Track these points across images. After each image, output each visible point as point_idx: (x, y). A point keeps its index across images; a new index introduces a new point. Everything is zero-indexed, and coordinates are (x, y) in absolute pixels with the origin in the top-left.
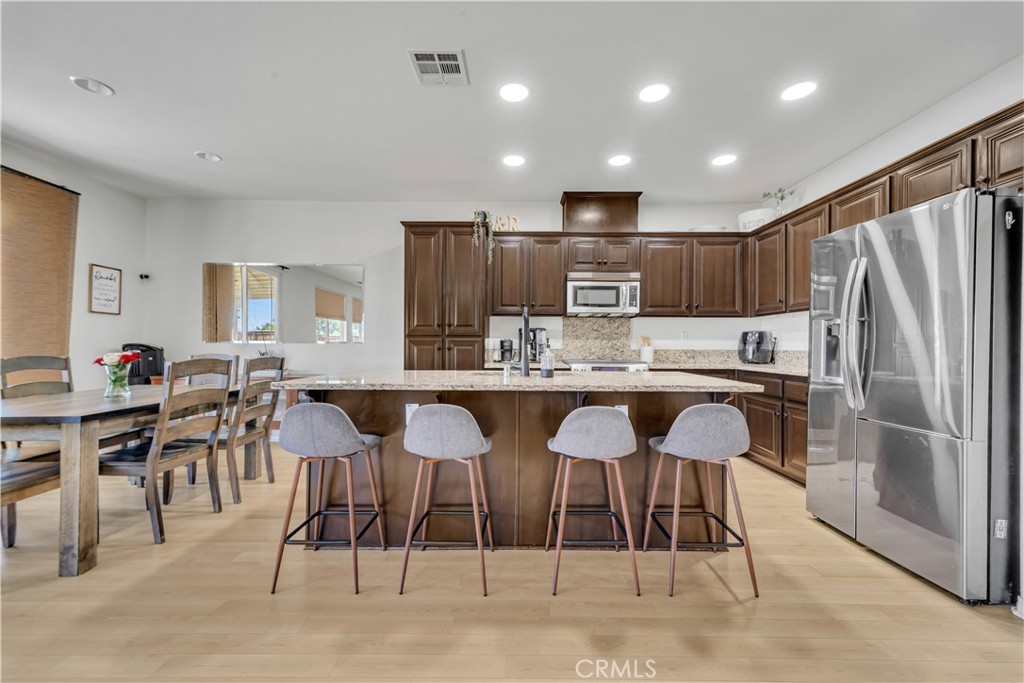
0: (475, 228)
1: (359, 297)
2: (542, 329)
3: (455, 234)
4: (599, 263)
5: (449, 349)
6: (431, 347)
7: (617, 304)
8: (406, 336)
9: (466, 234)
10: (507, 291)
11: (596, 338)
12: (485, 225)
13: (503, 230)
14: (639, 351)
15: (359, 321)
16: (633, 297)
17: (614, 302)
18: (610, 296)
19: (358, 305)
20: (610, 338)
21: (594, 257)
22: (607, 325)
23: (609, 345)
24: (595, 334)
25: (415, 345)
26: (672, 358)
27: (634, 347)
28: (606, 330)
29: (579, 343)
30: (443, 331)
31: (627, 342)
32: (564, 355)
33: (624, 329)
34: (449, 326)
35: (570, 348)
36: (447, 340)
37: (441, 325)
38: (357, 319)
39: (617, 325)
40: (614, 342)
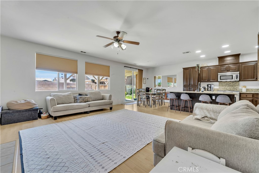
0: (196, 68)
1: (175, 78)
2: (212, 84)
3: (192, 69)
4: (227, 70)
5: (191, 88)
6: (188, 88)
7: (232, 79)
8: (183, 86)
9: (194, 69)
10: (204, 78)
11: (228, 86)
12: (198, 67)
13: (203, 66)
15: (176, 83)
16: (237, 77)
18: (230, 77)
19: (175, 79)
20: (232, 86)
21: (226, 69)
22: (232, 83)
23: (232, 88)
24: (228, 85)
25: (185, 87)
26: (254, 91)
27: (240, 88)
29: (223, 87)
30: (190, 85)
31: (238, 87)
32: (219, 90)
33: (237, 84)
34: (191, 84)
35: (221, 88)
36: (191, 87)
37: (190, 84)
38: (175, 82)
39: (235, 83)
40: (234, 87)
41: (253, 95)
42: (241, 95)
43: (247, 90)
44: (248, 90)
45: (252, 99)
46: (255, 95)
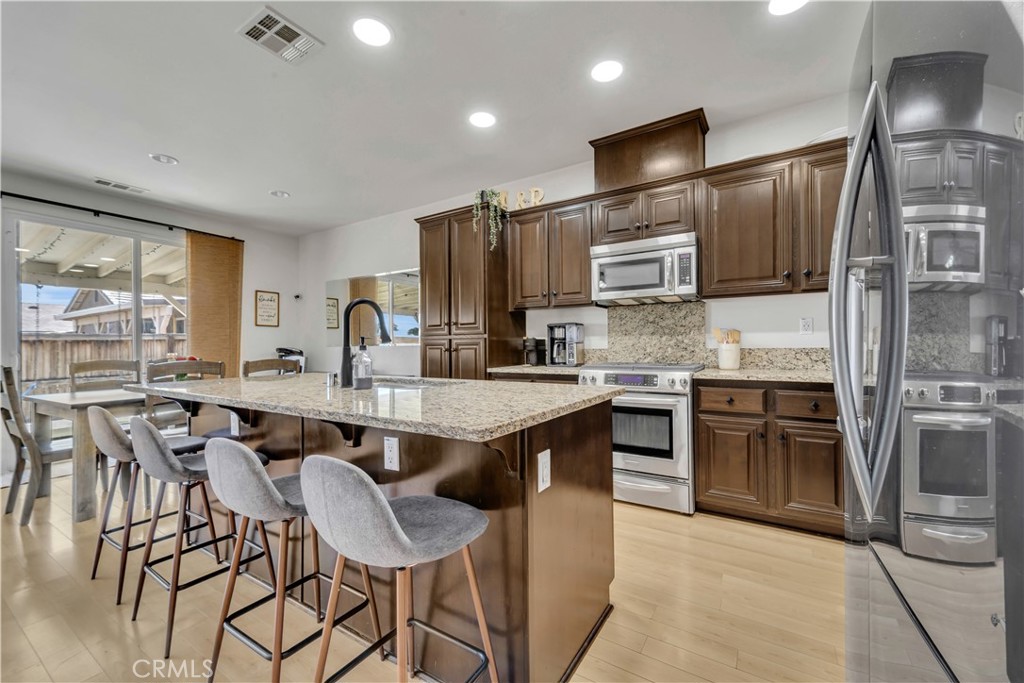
0: (474, 212)
2: (572, 324)
3: (459, 222)
4: (638, 227)
5: (454, 347)
7: (661, 284)
11: (653, 334)
14: (716, 350)
16: (684, 272)
17: (658, 282)
18: (649, 273)
20: (672, 333)
21: (631, 220)
22: (668, 315)
23: (672, 343)
24: (651, 328)
25: (428, 345)
26: (780, 362)
27: (711, 345)
28: (668, 322)
29: (629, 341)
30: (450, 331)
31: (698, 337)
32: (610, 357)
33: (696, 319)
35: (617, 347)
36: (454, 342)
39: (683, 313)
40: (680, 338)
41: (765, 395)
42: (699, 392)
43: (745, 356)
44: (748, 359)
45: (760, 422)
46: (780, 392)
